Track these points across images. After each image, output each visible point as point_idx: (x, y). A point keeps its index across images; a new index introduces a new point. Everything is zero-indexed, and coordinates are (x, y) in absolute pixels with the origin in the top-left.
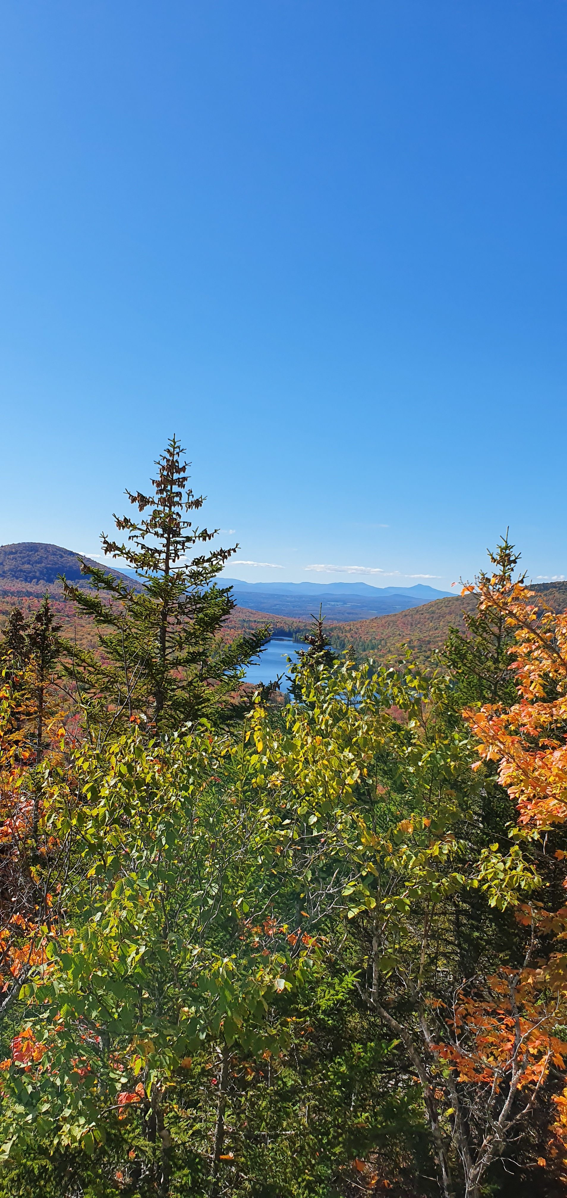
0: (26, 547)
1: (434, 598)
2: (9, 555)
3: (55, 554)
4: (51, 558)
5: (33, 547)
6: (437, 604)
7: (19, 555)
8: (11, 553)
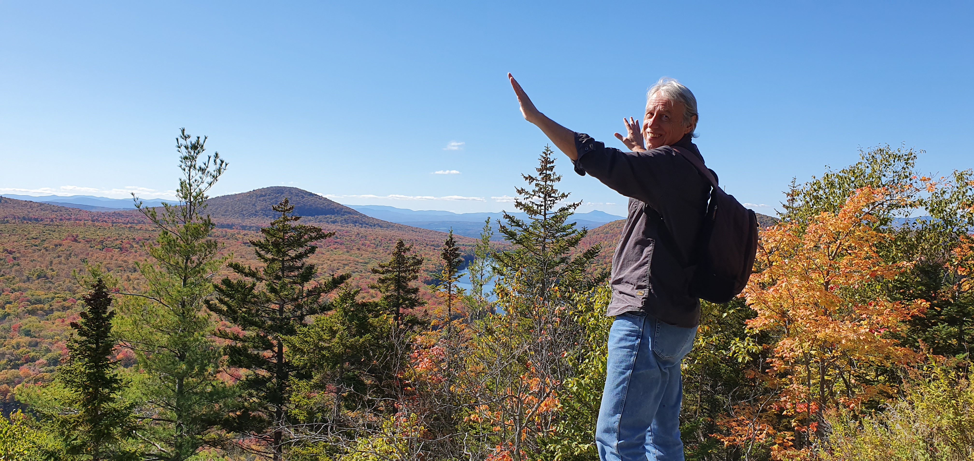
0: (273, 190)
1: (607, 221)
2: (260, 197)
3: (297, 196)
4: (294, 198)
5: (279, 190)
6: (609, 226)
7: (268, 197)
8: (261, 196)
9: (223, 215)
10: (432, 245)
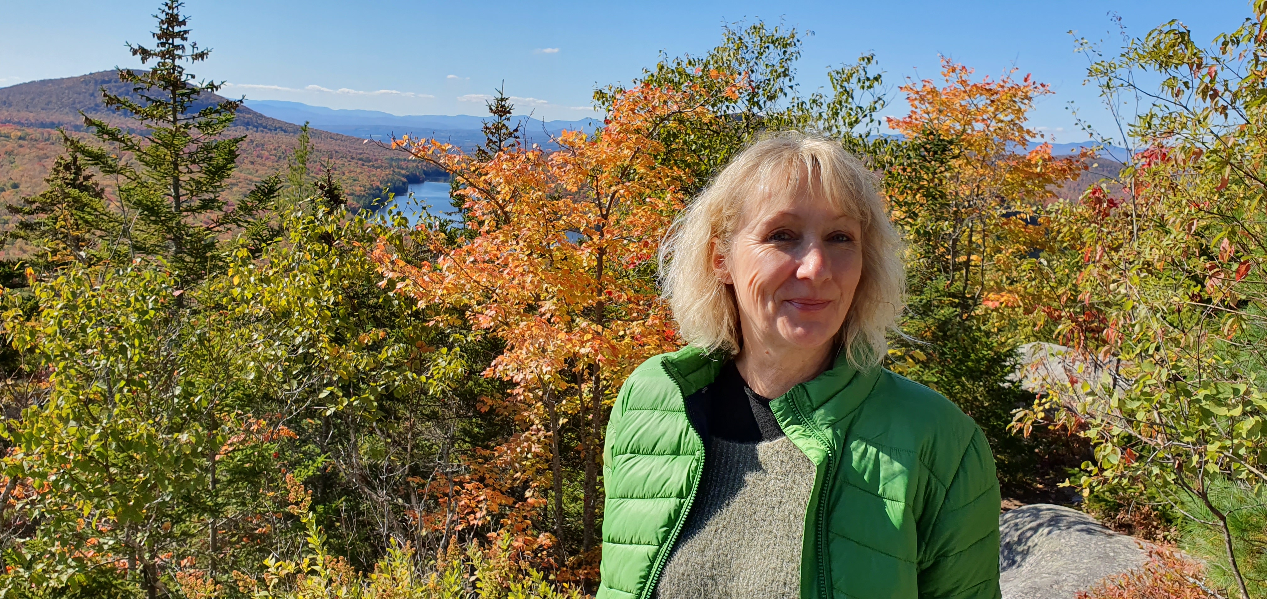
9: (43, 109)
10: (359, 159)
